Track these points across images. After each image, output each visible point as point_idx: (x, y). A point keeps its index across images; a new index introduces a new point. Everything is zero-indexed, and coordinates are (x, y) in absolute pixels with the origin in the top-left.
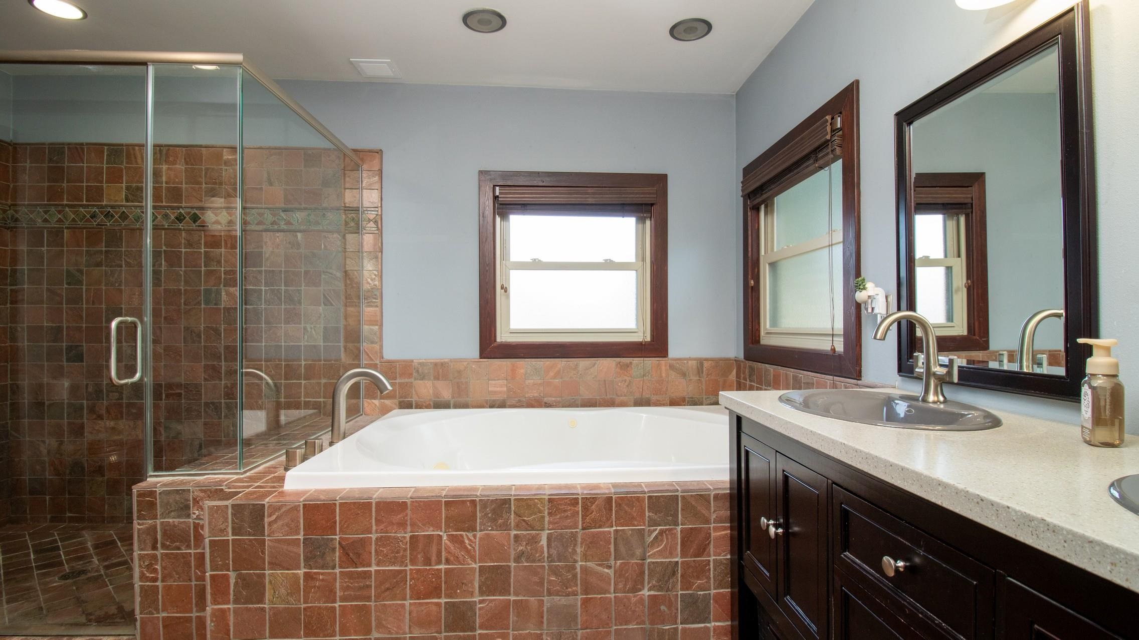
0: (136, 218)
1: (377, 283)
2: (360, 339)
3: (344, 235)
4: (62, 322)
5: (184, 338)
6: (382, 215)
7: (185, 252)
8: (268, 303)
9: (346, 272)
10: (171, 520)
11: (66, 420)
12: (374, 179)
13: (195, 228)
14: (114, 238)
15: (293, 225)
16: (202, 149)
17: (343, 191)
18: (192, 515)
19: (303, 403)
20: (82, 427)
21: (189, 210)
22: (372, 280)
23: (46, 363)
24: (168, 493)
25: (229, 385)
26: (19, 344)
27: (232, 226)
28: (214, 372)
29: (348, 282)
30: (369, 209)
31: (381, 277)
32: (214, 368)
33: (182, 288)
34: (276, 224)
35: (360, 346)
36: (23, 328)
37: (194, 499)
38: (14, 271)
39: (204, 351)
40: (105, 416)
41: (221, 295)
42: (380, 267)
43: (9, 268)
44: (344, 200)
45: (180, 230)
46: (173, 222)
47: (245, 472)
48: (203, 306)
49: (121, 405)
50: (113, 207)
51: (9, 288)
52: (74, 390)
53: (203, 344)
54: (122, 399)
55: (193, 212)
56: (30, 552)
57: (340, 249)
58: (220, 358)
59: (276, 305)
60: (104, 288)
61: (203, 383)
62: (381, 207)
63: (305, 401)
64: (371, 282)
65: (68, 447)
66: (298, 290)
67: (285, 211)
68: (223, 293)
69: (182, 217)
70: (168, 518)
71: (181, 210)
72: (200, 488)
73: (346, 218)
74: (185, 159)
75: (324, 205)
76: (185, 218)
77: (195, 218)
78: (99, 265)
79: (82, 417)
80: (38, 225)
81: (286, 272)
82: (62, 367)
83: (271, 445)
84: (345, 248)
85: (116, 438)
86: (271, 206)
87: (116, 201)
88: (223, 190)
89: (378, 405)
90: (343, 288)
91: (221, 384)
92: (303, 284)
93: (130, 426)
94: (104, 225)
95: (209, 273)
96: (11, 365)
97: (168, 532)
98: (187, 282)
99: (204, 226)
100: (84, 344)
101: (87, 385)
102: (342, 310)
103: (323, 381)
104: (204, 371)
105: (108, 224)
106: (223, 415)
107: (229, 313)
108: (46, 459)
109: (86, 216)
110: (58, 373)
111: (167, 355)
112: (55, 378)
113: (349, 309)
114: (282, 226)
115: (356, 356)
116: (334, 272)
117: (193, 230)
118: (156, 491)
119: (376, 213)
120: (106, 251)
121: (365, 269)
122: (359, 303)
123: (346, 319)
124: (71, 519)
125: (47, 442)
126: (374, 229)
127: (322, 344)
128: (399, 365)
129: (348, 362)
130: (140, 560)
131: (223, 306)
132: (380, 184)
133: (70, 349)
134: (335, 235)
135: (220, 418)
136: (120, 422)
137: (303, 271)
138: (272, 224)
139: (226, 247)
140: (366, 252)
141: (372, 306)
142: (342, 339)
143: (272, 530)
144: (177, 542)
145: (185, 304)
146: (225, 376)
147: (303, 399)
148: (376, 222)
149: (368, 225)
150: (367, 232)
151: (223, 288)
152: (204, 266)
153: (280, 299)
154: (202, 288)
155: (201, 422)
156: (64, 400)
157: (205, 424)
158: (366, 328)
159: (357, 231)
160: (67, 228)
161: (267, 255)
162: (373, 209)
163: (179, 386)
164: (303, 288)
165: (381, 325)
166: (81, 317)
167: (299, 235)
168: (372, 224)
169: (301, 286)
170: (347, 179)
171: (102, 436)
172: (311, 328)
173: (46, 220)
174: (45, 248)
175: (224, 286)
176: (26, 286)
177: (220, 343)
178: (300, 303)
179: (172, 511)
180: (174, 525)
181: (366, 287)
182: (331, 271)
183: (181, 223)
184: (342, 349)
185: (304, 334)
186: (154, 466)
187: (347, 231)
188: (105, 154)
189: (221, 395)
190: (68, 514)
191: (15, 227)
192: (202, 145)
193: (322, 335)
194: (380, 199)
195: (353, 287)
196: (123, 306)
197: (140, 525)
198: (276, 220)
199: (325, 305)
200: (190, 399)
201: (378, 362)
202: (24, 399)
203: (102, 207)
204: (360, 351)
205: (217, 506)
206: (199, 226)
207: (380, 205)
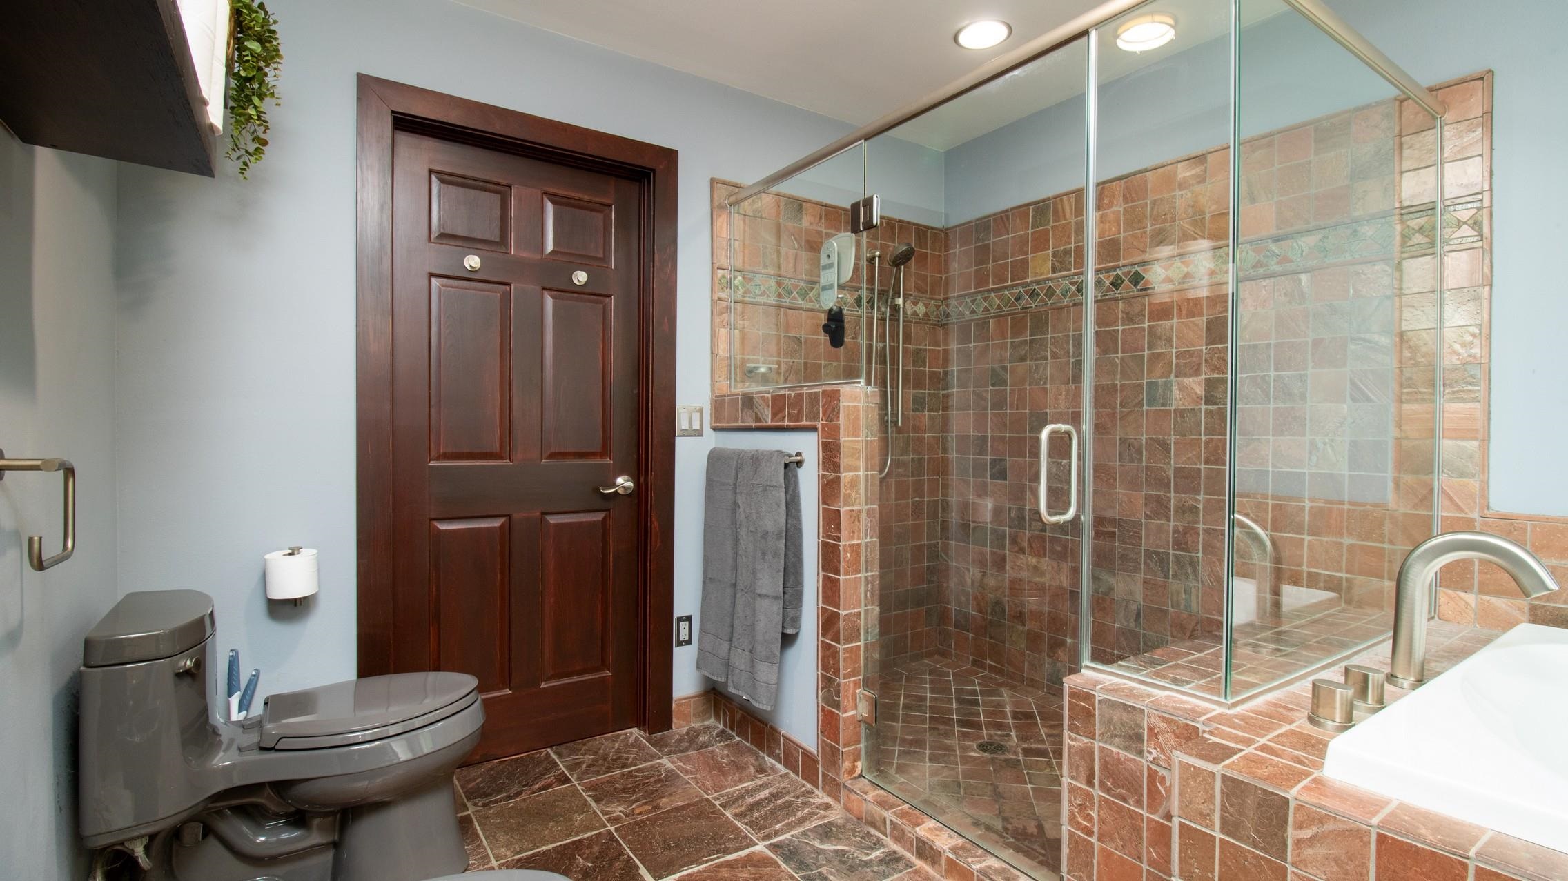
0: (1064, 292)
1: (1476, 351)
2: (1432, 466)
3: (1400, 263)
4: (987, 432)
5: (1119, 455)
6: (1491, 207)
7: (1123, 331)
8: (1245, 400)
9: (1401, 335)
10: (1115, 750)
11: (989, 549)
12: (1473, 135)
13: (1136, 293)
14: (1040, 323)
15: (1292, 261)
16: (1147, 174)
17: (1397, 177)
18: (1146, 754)
19: (1305, 575)
20: (1004, 559)
21: (1127, 269)
22: (1464, 345)
23: (972, 479)
24: (1112, 705)
25: (1181, 529)
26: (950, 456)
27: (1189, 282)
28: (1159, 507)
29: (1407, 354)
30: (1458, 201)
31: (1489, 337)
32: (1158, 500)
33: (1118, 382)
34: (1261, 267)
35: (1432, 480)
36: (952, 437)
37: (1150, 729)
38: (946, 373)
39: (1146, 474)
40: (1027, 550)
41: (1171, 391)
42: (1486, 316)
43: (941, 370)
44: (1400, 194)
45: (1116, 299)
46: (1109, 290)
47: (1235, 705)
48: (1145, 408)
49: (1043, 538)
50: (1038, 283)
51: (942, 392)
52: (997, 512)
53: (1144, 464)
54: (1045, 531)
55: (1133, 270)
56: (952, 699)
57: (1389, 293)
58: (1168, 486)
59: (1259, 404)
60: (1028, 388)
61: (1143, 521)
62: (1491, 189)
63: (1309, 574)
64: (1461, 350)
65: (991, 582)
66: (1301, 376)
67: (1278, 240)
68: (1175, 388)
69: (1120, 281)
70: (1110, 744)
71: (1119, 272)
72: (1160, 714)
73: (1403, 230)
74: (1124, 196)
75: (1356, 214)
76: (1123, 281)
77: (1137, 279)
78: (1023, 359)
79: (1003, 547)
80: (966, 318)
81: (1277, 345)
82: (985, 484)
83: (1264, 650)
84: (1401, 289)
85: (1038, 579)
86: (1252, 237)
87: (1041, 275)
88: (1177, 228)
89: (1473, 605)
90: (1395, 364)
91: (1169, 526)
92: (1310, 365)
93: (1053, 568)
94: (1028, 308)
95: (1155, 358)
96: (943, 479)
97: (1109, 766)
98: (1124, 375)
99: (1146, 289)
100: (1007, 458)
101: (1010, 508)
102: (1393, 408)
103: (1347, 541)
104: (1146, 504)
105: (1033, 306)
106: (1171, 573)
107: (1182, 417)
108: (970, 591)
109: (1010, 300)
110: (982, 492)
111: (1098, 477)
112: (980, 496)
113: (1405, 406)
114: (1271, 268)
115: (1421, 501)
116: (1376, 338)
117: (1133, 297)
118: (1094, 695)
119: (1478, 205)
120: (1031, 340)
121: (1447, 324)
122: (1433, 394)
123: (1399, 426)
124: (991, 668)
125: (971, 570)
126: (1469, 240)
127: (1346, 473)
128: (1535, 526)
129: (1402, 510)
130: (1070, 792)
131: (1173, 408)
132: (1487, 143)
133: (993, 462)
134: (1379, 267)
135: (1166, 577)
136: (1043, 560)
137: (1310, 340)
138: (1254, 267)
139: (1179, 317)
140: (1449, 290)
141: (1463, 400)
142: (1390, 465)
143: (1302, 857)
144: (1123, 788)
145: (1122, 406)
146: (1174, 514)
147: (1305, 568)
148: (1476, 224)
149: (1457, 235)
150: (1454, 248)
151: (1175, 379)
152: (1148, 348)
153: (1268, 395)
154: (1145, 382)
155: (1140, 578)
156: (987, 523)
157: (1146, 582)
158: (1447, 447)
159: (1431, 251)
160: (992, 317)
161: (1245, 322)
162: (1468, 199)
163: (1112, 521)
164: (1309, 371)
165: (1486, 441)
166: (1005, 425)
167: (1304, 277)
168: (1466, 230)
169: (1306, 369)
170: (1406, 152)
171: (1024, 575)
172: (1325, 444)
173: (973, 312)
174: (973, 344)
175: (1176, 376)
176: (955, 390)
177: (1169, 463)
178: (1303, 397)
179: (1116, 736)
180: (1119, 759)
181: (1449, 360)
182: (1368, 336)
183: (1117, 290)
184: (1391, 485)
185: (1310, 453)
186: (1092, 653)
187: (1404, 255)
188: (1031, 215)
189: (1168, 542)
190: (989, 662)
191: (947, 324)
192: (1146, 169)
193: (1346, 457)
194: (1487, 174)
195: (1416, 364)
196: (1048, 411)
197: (1072, 740)
198: (1262, 258)
199: (1354, 400)
200: (1126, 543)
201: (1476, 515)
202: (952, 518)
203: (1027, 285)
204: (1432, 490)
205: (1194, 767)
206: (1142, 290)
207: (1486, 187)
